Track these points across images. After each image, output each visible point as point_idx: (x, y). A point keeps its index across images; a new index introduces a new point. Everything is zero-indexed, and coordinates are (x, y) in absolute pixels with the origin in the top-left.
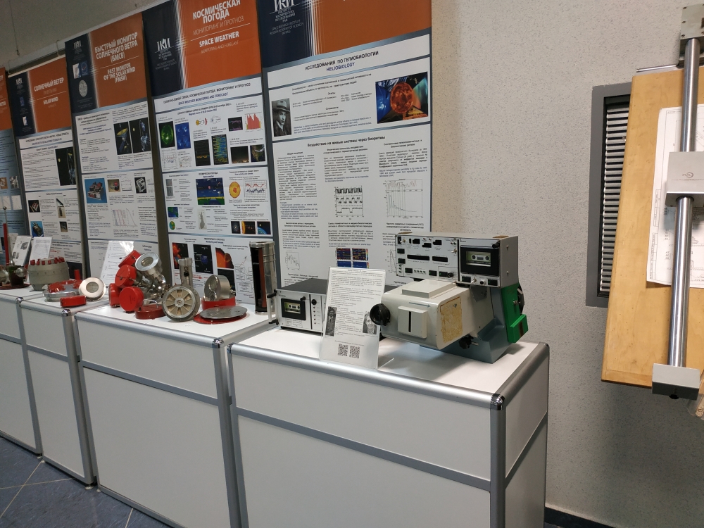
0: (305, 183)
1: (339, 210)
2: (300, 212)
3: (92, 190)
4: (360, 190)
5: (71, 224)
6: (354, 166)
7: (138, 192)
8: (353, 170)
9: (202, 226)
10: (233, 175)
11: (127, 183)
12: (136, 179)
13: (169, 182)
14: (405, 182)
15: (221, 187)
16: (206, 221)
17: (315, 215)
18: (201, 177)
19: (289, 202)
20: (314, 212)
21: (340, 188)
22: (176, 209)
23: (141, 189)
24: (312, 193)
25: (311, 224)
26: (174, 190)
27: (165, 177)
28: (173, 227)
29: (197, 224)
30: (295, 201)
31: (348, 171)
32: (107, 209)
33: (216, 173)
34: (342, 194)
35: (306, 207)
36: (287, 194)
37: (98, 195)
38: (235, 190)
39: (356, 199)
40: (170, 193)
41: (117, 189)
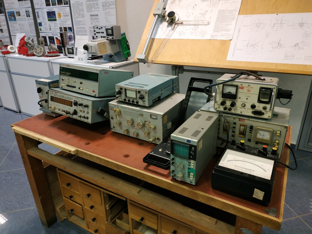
0: (81, 12)
1: (92, 22)
2: (80, 23)
3: (10, 16)
4: (97, 15)
5: (4, 30)
6: (95, 7)
7: (27, 16)
8: (95, 8)
9: (50, 29)
10: (58, 10)
11: (23, 13)
12: (26, 11)
13: (38, 13)
14: (110, 12)
15: (55, 15)
16: (52, 27)
17: (85, 24)
18: (48, 11)
19: (77, 20)
20: (84, 23)
21: (92, 14)
22: (41, 23)
23: (28, 16)
24: (83, 16)
25: (84, 28)
26: (40, 16)
27: (36, 11)
28: (41, 30)
29: (49, 29)
30: (78, 19)
31: (94, 8)
32: (17, 23)
33: (53, 9)
34: (92, 17)
35: (82, 21)
36: (76, 17)
37: (13, 18)
38: (60, 16)
39: (97, 19)
40: (38, 17)
41: (19, 15)
